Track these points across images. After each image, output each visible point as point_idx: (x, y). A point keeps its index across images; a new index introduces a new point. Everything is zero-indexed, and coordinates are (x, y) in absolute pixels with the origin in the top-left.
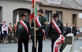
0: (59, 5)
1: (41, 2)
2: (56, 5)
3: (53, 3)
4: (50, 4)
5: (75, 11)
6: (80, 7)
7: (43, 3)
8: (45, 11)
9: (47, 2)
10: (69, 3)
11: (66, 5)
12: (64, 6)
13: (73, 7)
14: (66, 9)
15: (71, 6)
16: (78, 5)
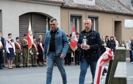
0: (93, 7)
1: (63, 1)
2: (88, 6)
3: (83, 4)
4: (78, 5)
5: (118, 16)
6: (125, 9)
7: (67, 3)
8: (71, 16)
9: (73, 2)
10: (108, 3)
11: (104, 6)
12: (101, 9)
13: (115, 9)
14: (103, 12)
15: (112, 8)
16: (123, 6)
